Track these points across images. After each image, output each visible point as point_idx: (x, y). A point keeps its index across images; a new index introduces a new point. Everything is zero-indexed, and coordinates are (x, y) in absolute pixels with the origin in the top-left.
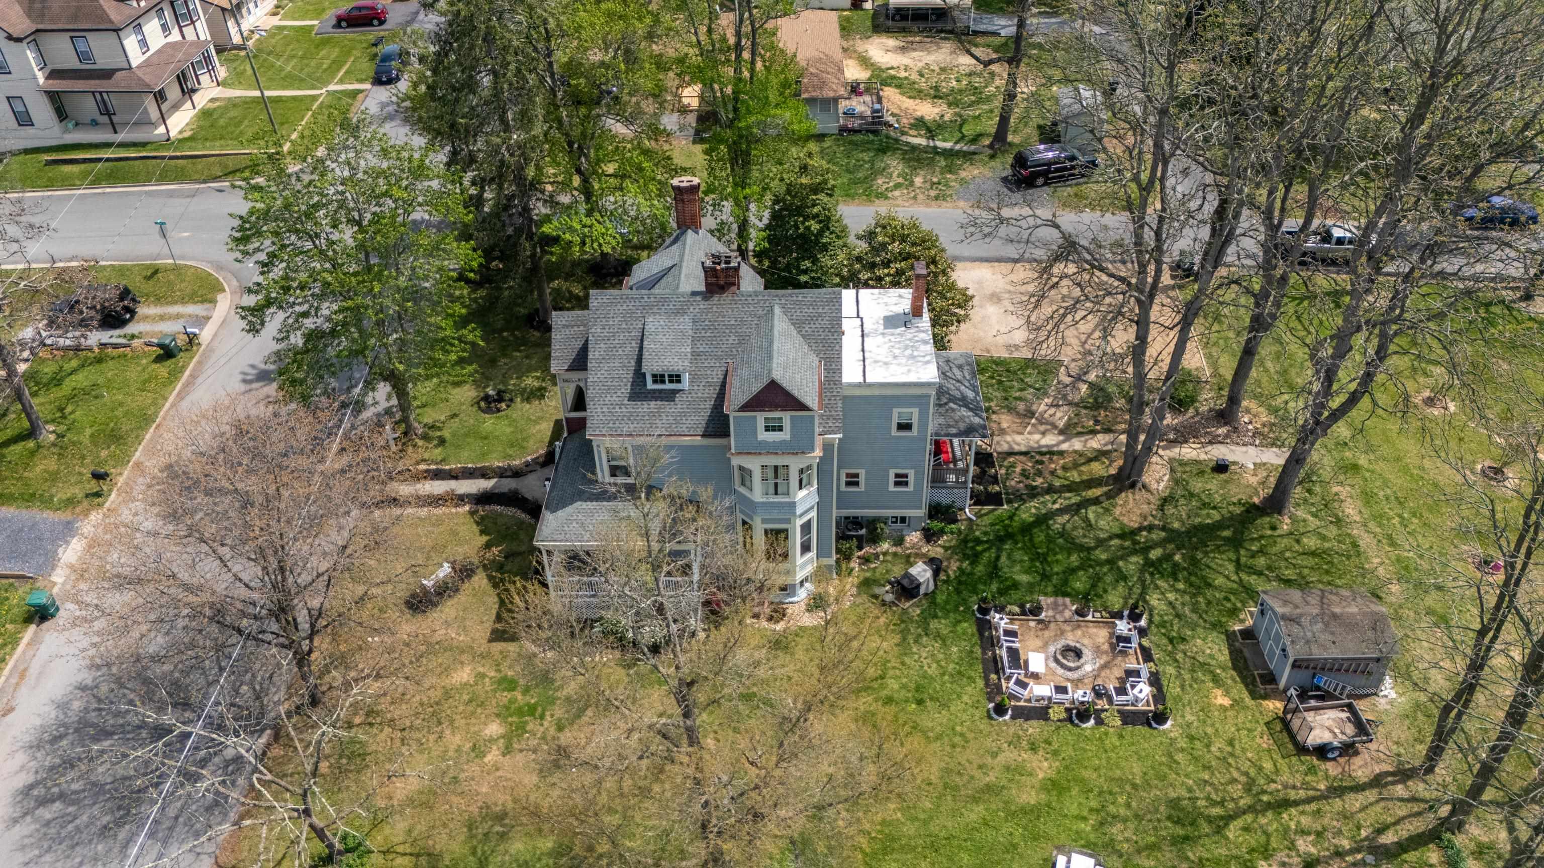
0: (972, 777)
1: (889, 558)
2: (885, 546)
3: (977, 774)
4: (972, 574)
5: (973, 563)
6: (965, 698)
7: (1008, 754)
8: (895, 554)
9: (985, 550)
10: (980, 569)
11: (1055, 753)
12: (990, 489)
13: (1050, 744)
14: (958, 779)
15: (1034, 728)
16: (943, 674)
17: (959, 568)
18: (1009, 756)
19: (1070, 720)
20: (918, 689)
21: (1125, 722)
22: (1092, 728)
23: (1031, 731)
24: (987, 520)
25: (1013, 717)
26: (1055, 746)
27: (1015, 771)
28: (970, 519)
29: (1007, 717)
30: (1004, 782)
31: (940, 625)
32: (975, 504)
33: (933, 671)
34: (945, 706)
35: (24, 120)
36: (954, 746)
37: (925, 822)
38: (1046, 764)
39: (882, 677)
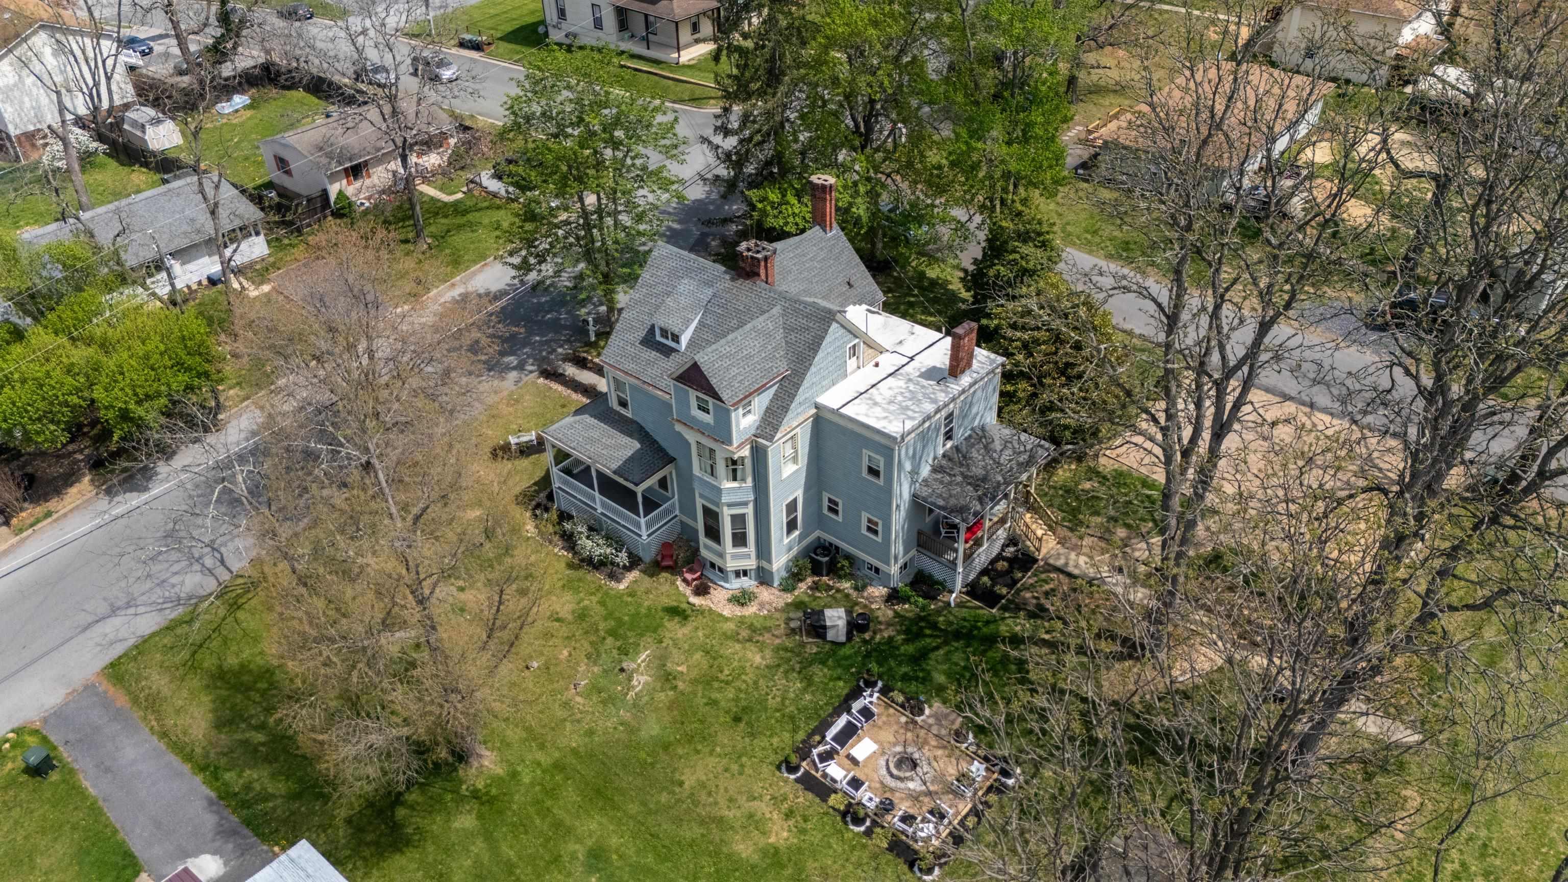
0: (716, 803)
1: (839, 596)
2: (846, 585)
3: (723, 802)
4: (898, 648)
5: (906, 641)
6: (775, 740)
7: (763, 805)
8: (847, 596)
9: (930, 636)
10: (910, 649)
11: (803, 831)
12: (997, 588)
13: (805, 821)
14: (704, 797)
15: (804, 798)
16: (778, 710)
17: (891, 639)
18: (763, 808)
19: (844, 815)
20: (745, 710)
21: (890, 849)
22: (858, 834)
23: (801, 800)
24: (964, 612)
25: (797, 780)
26: (809, 826)
27: (754, 822)
28: (949, 604)
29: (792, 777)
30: (737, 825)
31: (819, 673)
32: (967, 593)
33: (772, 703)
34: (752, 735)
35: (598, 24)
36: (726, 770)
37: (650, 812)
38: (785, 834)
39: (727, 683)
